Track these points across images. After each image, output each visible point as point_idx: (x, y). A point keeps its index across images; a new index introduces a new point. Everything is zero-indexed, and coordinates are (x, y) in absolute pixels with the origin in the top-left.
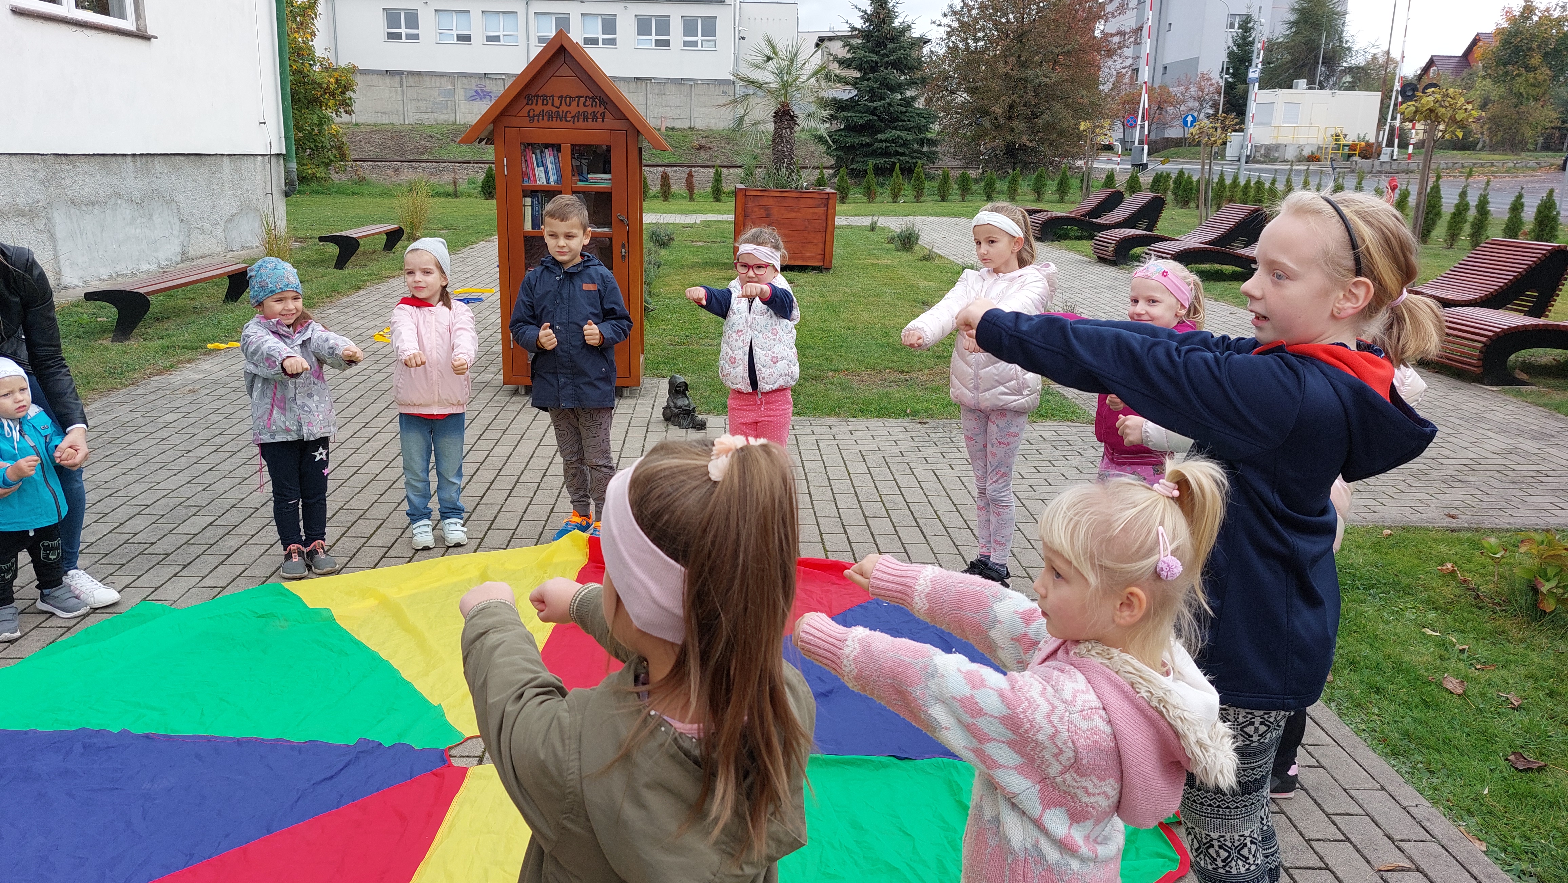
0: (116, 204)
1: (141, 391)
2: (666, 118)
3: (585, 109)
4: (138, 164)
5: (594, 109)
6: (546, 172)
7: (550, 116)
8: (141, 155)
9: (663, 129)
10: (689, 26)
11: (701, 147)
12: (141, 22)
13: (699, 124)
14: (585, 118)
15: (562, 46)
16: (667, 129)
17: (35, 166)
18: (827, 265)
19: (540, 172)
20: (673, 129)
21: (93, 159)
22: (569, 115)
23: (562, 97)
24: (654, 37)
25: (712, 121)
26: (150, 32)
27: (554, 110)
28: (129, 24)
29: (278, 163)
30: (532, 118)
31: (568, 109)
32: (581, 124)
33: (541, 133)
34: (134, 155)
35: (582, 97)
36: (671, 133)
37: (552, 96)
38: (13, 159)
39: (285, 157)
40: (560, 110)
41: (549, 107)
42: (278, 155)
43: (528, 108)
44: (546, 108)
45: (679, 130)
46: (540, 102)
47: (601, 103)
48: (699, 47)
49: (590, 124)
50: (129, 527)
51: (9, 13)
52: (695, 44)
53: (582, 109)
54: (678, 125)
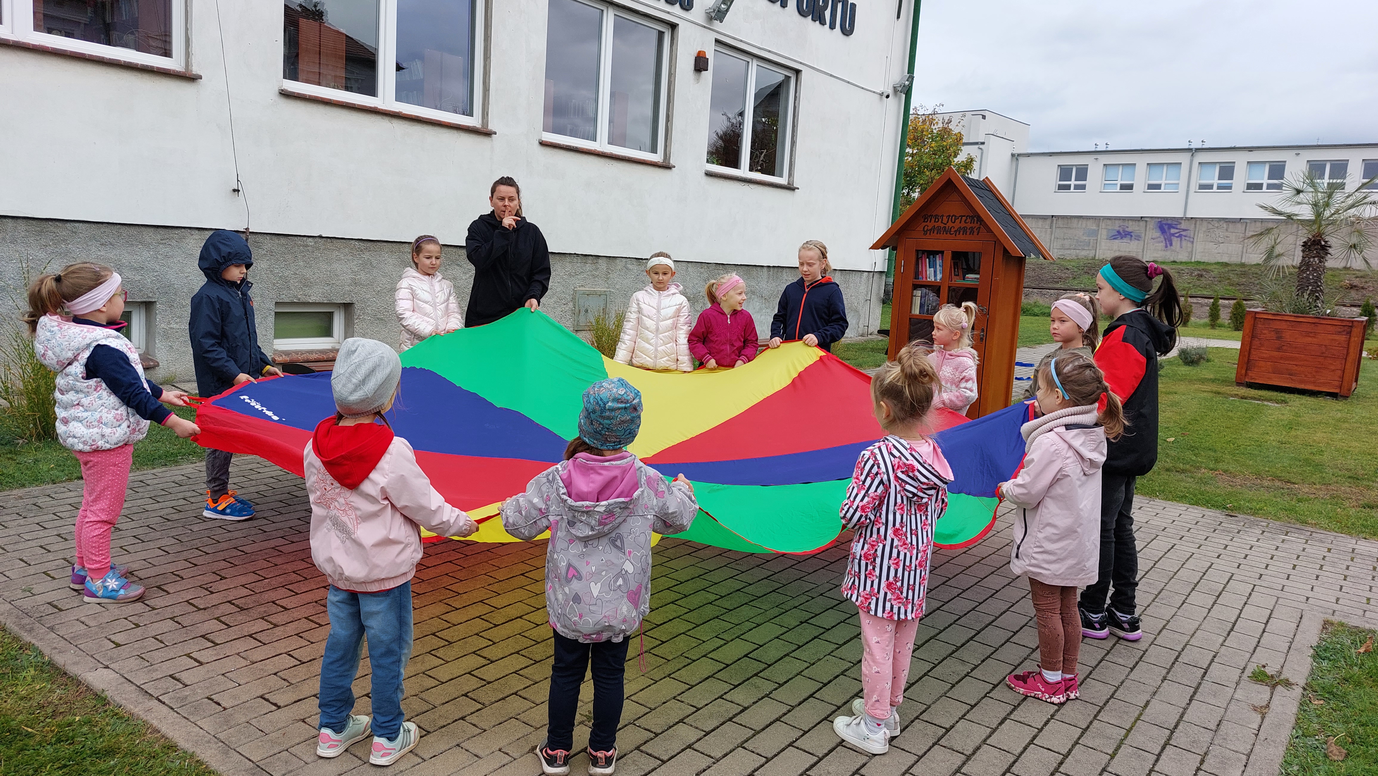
3: (966, 225)
4: (771, 273)
5: (972, 225)
6: (935, 272)
7: (939, 230)
8: (774, 267)
12: (792, 179)
14: (965, 231)
15: (950, 179)
17: (702, 270)
18: (1344, 392)
19: (930, 271)
22: (953, 230)
23: (949, 216)
26: (795, 185)
27: (942, 225)
28: (783, 181)
29: (881, 278)
30: (925, 233)
31: (952, 225)
32: (961, 236)
33: (931, 243)
35: (964, 216)
37: (943, 216)
39: (887, 274)
40: (947, 226)
41: (939, 224)
42: (881, 272)
43: (922, 224)
44: (936, 225)
46: (933, 220)
47: (978, 220)
49: (968, 236)
51: (704, 174)
53: (963, 225)
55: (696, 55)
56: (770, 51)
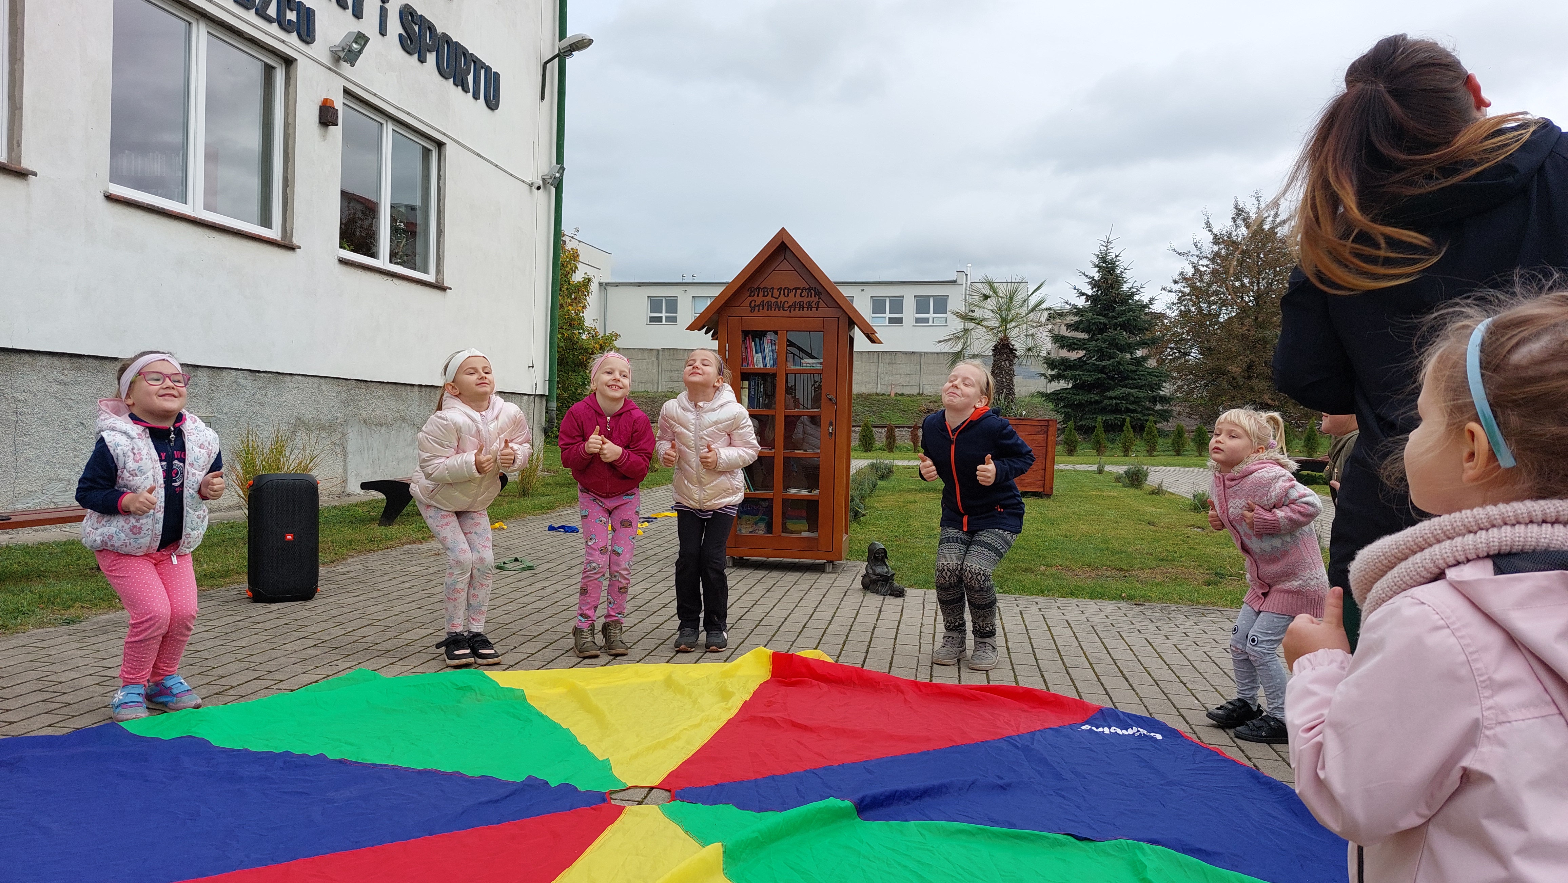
0: (400, 426)
1: (393, 553)
2: (896, 385)
3: (801, 299)
5: (809, 299)
6: (764, 358)
7: (769, 306)
8: (426, 386)
9: (893, 395)
10: (922, 304)
12: (440, 276)
13: (928, 390)
14: (801, 307)
15: (783, 242)
16: (896, 394)
17: (339, 389)
19: (758, 357)
20: (902, 395)
21: (386, 386)
22: (786, 305)
23: (781, 288)
24: (887, 315)
26: (446, 285)
27: (773, 300)
28: (430, 278)
29: (541, 402)
30: (753, 309)
31: (786, 299)
32: (797, 312)
33: (759, 321)
34: (420, 386)
35: (799, 288)
36: (900, 398)
37: (773, 289)
38: (323, 381)
39: (547, 398)
40: (779, 301)
41: (769, 298)
42: (541, 395)
43: (751, 298)
45: (908, 395)
46: (761, 293)
47: (816, 294)
48: (931, 323)
49: (806, 312)
50: (360, 633)
51: (336, 261)
52: (926, 320)
53: (798, 299)
54: (907, 391)
55: (320, 104)
56: (408, 114)
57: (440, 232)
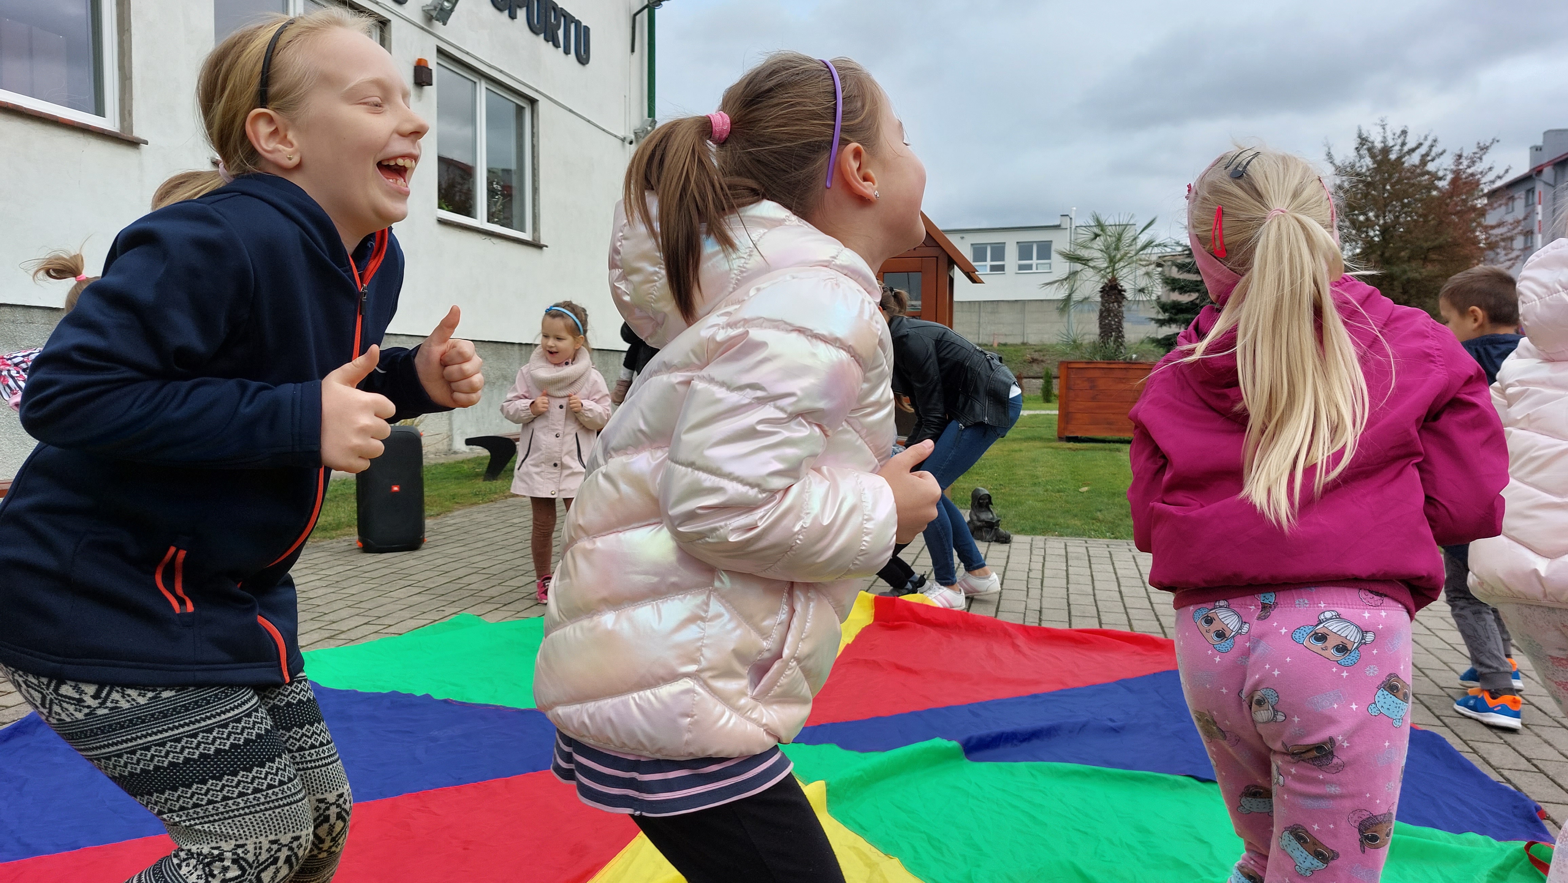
0: (502, 385)
1: (497, 505)
2: (998, 335)
4: (523, 352)
9: (995, 345)
10: (1025, 251)
11: (1034, 361)
12: (537, 234)
13: (1033, 339)
16: (999, 344)
20: (1005, 345)
21: (487, 345)
24: (989, 263)
25: (1046, 336)
26: (542, 242)
28: (527, 236)
34: (520, 344)
36: (1003, 348)
45: (1012, 345)
48: (1034, 270)
50: (466, 580)
51: (435, 222)
52: (1030, 267)
54: (1010, 340)
55: (414, 64)
56: (501, 71)
57: (535, 190)
